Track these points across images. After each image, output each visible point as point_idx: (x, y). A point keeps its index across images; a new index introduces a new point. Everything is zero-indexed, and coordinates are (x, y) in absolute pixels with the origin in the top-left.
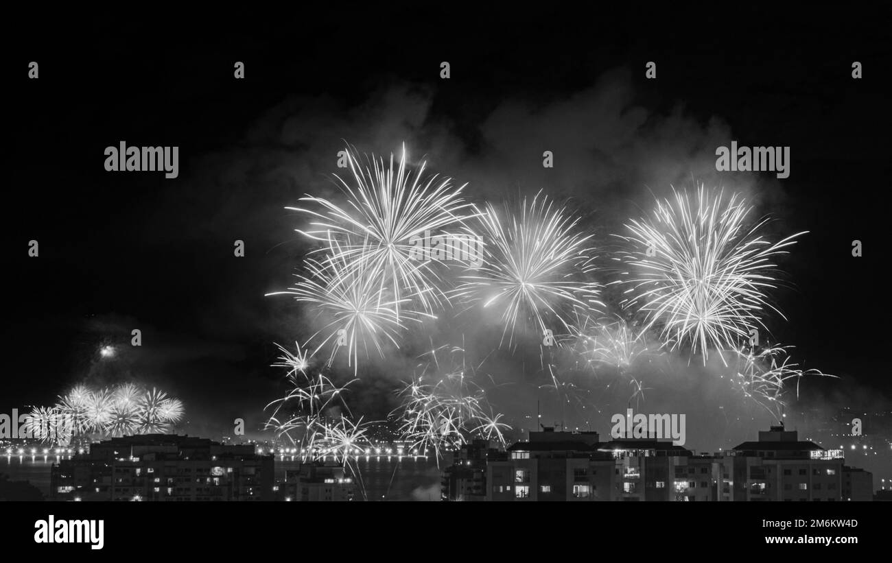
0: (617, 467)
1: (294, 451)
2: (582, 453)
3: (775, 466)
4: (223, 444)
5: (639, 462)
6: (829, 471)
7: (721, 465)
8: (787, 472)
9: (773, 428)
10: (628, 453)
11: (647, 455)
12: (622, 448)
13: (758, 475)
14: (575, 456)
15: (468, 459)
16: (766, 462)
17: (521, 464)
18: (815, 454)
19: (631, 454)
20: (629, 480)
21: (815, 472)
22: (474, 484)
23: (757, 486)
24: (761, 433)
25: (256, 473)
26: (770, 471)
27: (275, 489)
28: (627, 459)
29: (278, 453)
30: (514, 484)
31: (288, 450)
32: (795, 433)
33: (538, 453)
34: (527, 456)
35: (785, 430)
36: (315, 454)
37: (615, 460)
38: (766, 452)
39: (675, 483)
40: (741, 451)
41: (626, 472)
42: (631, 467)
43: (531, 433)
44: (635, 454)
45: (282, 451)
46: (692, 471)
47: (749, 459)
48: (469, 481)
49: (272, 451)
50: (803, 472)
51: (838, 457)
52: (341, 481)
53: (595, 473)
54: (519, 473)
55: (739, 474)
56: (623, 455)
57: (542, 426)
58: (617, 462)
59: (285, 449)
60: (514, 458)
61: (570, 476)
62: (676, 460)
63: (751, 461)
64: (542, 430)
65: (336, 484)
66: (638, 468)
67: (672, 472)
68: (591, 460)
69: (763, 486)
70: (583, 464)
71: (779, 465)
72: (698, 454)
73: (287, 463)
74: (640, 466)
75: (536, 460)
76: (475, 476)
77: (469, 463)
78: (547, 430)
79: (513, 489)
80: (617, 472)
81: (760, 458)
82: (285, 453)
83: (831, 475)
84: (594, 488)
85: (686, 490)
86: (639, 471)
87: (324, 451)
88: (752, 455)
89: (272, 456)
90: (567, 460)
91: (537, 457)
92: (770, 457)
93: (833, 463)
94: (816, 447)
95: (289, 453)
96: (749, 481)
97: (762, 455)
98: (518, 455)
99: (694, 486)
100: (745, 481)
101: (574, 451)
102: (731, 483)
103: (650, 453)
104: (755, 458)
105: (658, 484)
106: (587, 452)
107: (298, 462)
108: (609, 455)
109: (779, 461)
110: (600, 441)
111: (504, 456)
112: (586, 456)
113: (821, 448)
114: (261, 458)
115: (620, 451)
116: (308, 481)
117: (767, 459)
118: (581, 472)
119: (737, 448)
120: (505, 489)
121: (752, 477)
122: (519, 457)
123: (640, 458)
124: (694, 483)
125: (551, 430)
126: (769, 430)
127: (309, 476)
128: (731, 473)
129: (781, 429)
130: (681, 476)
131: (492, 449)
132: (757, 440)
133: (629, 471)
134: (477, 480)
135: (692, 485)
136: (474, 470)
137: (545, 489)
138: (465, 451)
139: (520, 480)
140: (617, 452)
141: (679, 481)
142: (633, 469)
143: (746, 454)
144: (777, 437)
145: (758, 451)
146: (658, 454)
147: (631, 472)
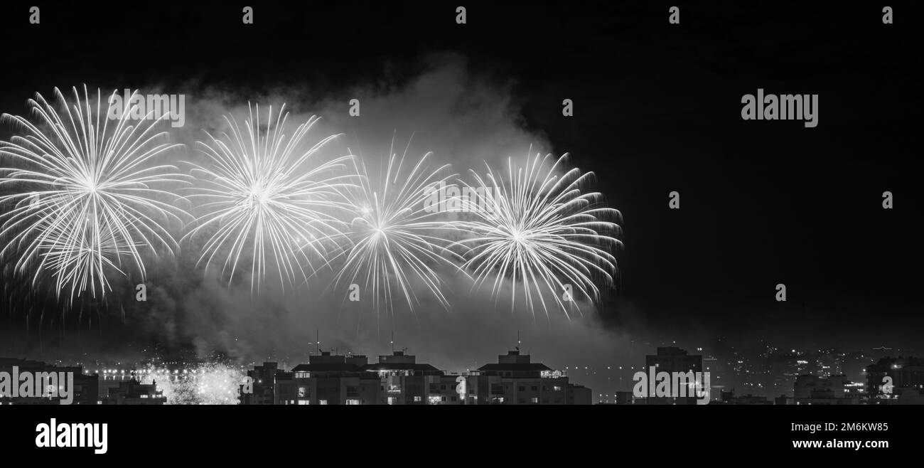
0: (382, 384)
1: (115, 371)
2: (353, 373)
3: (512, 383)
4: (56, 366)
5: (400, 380)
6: (555, 387)
7: (468, 384)
8: (522, 389)
9: (510, 352)
10: (391, 373)
11: (407, 374)
12: (387, 369)
13: (498, 391)
14: (347, 376)
15: (260, 378)
16: (504, 380)
17: (303, 382)
18: (545, 374)
19: (394, 374)
20: (392, 395)
21: (544, 389)
22: (265, 399)
23: (497, 400)
24: (500, 356)
25: (83, 390)
26: (507, 387)
27: (99, 403)
28: (390, 378)
29: (102, 373)
30: (297, 399)
31: (110, 371)
32: (529, 356)
33: (317, 373)
34: (308, 375)
35: (520, 354)
36: (132, 374)
37: (380, 379)
38: (504, 372)
39: (430, 397)
40: (484, 371)
41: (390, 389)
42: (393, 384)
43: (311, 357)
44: (397, 374)
45: (105, 372)
46: (444, 388)
47: (490, 377)
48: (260, 396)
49: (97, 372)
50: (534, 388)
51: (564, 376)
52: (154, 396)
53: (364, 389)
54: (301, 390)
55: (482, 389)
56: (387, 375)
57: (320, 350)
58: (382, 381)
59: (107, 369)
60: (297, 377)
61: (343, 392)
62: (431, 379)
63: (492, 380)
64: (320, 354)
65: (150, 399)
66: (399, 385)
67: (427, 388)
68: (361, 379)
69: (502, 400)
70: (354, 382)
71: (515, 383)
72: (448, 374)
73: (109, 381)
74: (401, 383)
75: (315, 379)
76: (265, 392)
77: (260, 381)
78: (324, 354)
79: (296, 402)
80: (382, 388)
81: (500, 377)
82: (108, 373)
83: (558, 391)
84: (363, 401)
85: (439, 403)
86: (400, 388)
87: (140, 372)
88: (494, 374)
89: (97, 376)
90: (342, 379)
91: (316, 376)
92: (508, 376)
93: (559, 381)
94: (545, 368)
95: (111, 374)
96: (490, 396)
97: (501, 374)
98: (301, 375)
99: (445, 400)
100: (488, 396)
101: (347, 372)
102: (476, 398)
103: (409, 373)
104: (495, 377)
105: (416, 399)
106: (358, 372)
107: (119, 381)
108: (376, 374)
109: (516, 380)
110: (369, 363)
111: (290, 376)
112: (357, 376)
113: (549, 369)
114: (86, 377)
115: (385, 371)
116: (127, 396)
117: (506, 378)
118: (353, 389)
119: (481, 369)
120: (289, 402)
121: (493, 393)
122: (301, 377)
123: (401, 377)
124: (445, 398)
125: (328, 353)
126: (507, 354)
127: (127, 392)
128: (476, 389)
129: (517, 353)
130: (435, 391)
131: (280, 370)
132: (498, 363)
133: (392, 388)
134: (266, 396)
135: (444, 399)
136: (265, 387)
137: (323, 402)
138: (257, 371)
139: (302, 395)
140: (382, 372)
141: (433, 396)
142: (395, 386)
143: (488, 374)
144: (513, 360)
145: (499, 371)
146: (416, 374)
147: (394, 388)
